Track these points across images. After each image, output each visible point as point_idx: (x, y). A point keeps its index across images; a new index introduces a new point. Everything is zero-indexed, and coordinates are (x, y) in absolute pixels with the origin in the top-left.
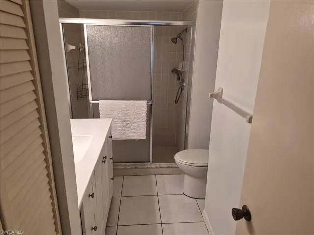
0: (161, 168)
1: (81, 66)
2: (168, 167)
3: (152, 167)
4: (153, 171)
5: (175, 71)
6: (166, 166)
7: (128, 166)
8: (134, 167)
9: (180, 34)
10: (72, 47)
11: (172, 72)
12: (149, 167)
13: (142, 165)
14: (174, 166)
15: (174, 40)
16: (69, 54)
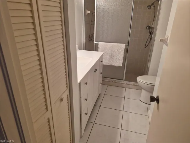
0: (129, 84)
1: (92, 23)
2: (134, 85)
3: (124, 83)
4: (124, 85)
5: (149, 28)
6: (132, 84)
7: (111, 80)
8: (114, 81)
9: (154, 3)
10: (89, 12)
11: (147, 28)
12: (122, 83)
13: (119, 81)
14: (137, 85)
15: (149, 7)
16: (86, 16)
